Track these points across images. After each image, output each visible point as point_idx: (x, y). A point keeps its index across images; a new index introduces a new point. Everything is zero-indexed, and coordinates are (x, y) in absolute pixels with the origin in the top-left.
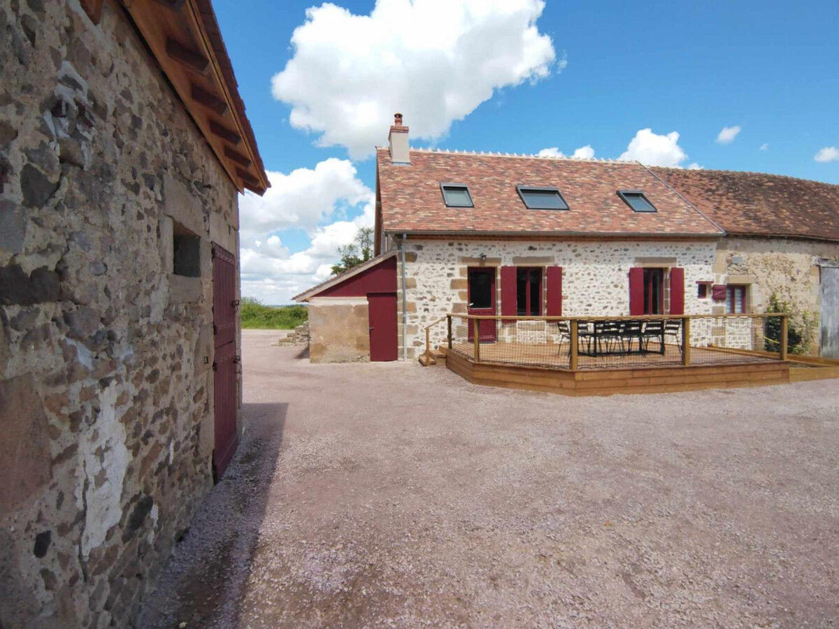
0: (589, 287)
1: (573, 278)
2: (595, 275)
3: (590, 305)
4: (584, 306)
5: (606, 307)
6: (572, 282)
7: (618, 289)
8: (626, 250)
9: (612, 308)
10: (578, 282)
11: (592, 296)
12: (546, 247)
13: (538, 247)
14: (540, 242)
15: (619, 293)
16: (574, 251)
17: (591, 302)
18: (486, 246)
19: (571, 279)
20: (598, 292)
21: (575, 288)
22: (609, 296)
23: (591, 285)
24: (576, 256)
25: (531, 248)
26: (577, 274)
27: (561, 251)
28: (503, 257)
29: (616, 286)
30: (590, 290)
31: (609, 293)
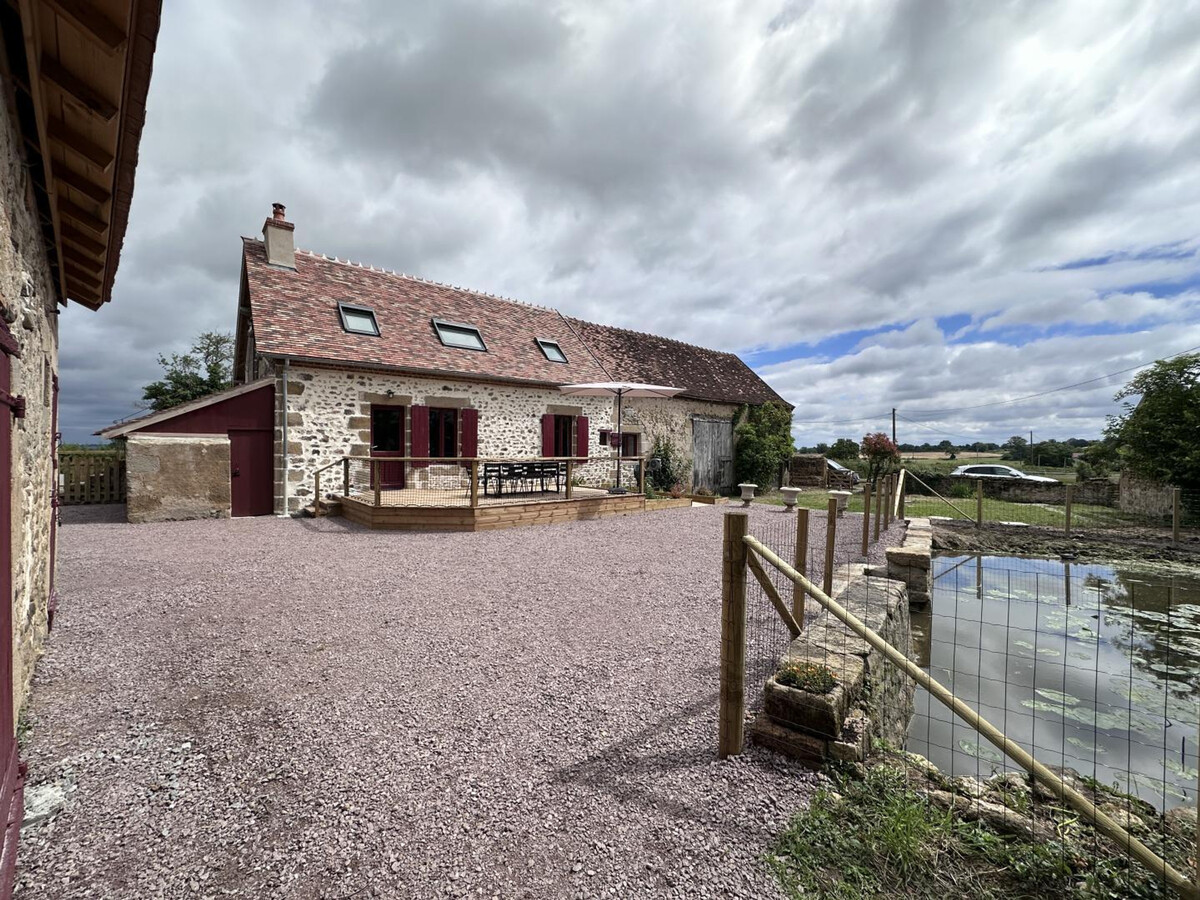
0: (504, 431)
1: (489, 422)
2: (511, 420)
3: (506, 449)
4: (499, 451)
5: (521, 451)
6: (489, 426)
7: (532, 435)
8: (539, 397)
9: (526, 453)
10: (494, 426)
11: (507, 440)
12: (461, 388)
13: (453, 388)
14: (456, 383)
15: (533, 438)
16: (490, 394)
17: (507, 446)
18: (395, 382)
19: (486, 423)
20: (513, 437)
21: (491, 431)
22: (524, 441)
23: (507, 430)
24: (492, 399)
25: (445, 388)
26: (493, 417)
27: (477, 393)
28: (413, 396)
29: (530, 431)
30: (505, 435)
31: (524, 438)
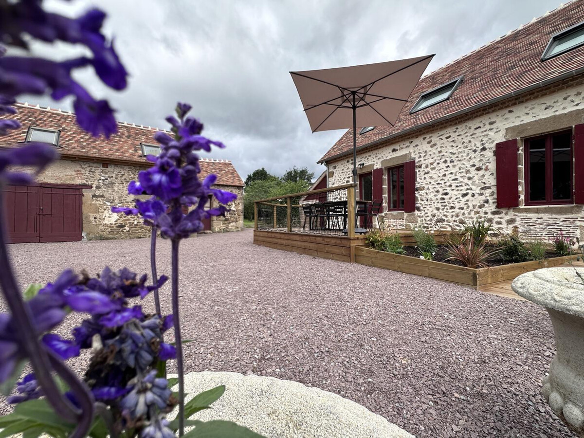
0: (445, 175)
1: (429, 169)
2: (452, 162)
3: (446, 194)
4: (440, 196)
5: (465, 195)
6: (428, 173)
7: (481, 173)
8: (491, 123)
9: (473, 195)
10: (434, 171)
11: (448, 184)
12: (404, 146)
13: (398, 148)
14: (400, 143)
15: (483, 176)
16: (429, 143)
17: (448, 190)
19: (426, 170)
20: (457, 179)
21: (431, 178)
22: (470, 182)
23: (447, 173)
24: (431, 147)
25: (394, 150)
26: (432, 164)
27: (417, 145)
28: (375, 163)
29: (479, 169)
30: (446, 179)
31: (469, 179)
